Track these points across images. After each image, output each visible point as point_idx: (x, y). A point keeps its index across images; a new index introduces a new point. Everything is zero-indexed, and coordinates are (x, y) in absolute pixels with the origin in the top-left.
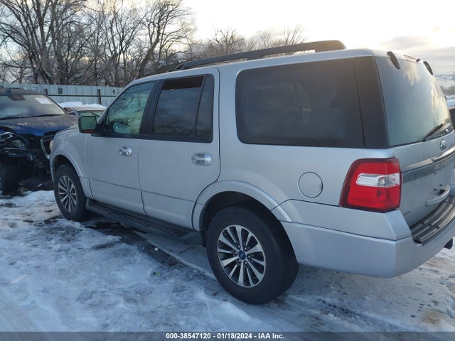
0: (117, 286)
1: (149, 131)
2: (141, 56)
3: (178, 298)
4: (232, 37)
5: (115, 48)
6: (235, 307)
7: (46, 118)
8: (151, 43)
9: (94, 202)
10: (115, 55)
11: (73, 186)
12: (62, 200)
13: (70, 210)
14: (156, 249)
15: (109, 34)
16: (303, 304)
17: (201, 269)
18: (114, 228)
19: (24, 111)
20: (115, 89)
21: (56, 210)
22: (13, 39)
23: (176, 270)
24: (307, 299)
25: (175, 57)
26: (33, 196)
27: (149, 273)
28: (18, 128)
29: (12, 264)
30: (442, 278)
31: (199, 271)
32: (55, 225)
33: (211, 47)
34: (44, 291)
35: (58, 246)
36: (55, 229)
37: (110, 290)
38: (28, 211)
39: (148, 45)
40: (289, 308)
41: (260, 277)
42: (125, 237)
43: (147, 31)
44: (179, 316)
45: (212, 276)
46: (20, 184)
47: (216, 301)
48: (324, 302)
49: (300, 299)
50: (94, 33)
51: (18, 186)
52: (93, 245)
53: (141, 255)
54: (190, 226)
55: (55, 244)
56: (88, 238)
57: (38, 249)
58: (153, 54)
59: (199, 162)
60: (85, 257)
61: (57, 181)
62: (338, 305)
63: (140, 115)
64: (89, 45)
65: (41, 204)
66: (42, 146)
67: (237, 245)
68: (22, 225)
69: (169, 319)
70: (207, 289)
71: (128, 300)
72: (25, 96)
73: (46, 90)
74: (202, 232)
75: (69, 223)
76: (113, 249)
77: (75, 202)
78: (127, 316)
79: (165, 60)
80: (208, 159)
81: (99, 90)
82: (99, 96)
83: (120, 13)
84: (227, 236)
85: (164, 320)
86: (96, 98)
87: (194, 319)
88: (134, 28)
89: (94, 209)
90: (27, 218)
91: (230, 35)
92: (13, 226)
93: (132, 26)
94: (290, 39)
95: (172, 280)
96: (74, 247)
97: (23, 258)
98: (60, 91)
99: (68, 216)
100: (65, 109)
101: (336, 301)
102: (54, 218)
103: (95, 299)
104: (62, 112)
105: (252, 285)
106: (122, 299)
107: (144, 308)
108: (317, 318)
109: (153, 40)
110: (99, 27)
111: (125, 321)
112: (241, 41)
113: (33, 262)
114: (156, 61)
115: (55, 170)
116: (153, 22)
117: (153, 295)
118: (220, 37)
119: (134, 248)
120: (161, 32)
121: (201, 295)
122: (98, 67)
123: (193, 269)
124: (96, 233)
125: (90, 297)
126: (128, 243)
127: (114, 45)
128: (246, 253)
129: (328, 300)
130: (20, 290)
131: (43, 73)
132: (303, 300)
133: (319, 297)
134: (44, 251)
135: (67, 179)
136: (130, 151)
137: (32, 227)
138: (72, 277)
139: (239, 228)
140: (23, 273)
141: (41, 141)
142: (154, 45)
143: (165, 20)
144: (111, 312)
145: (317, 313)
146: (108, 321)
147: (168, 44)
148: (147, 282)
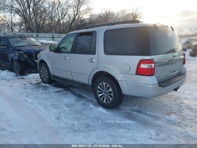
0: (63, 103)
1: (74, 51)
2: (70, 20)
3: (84, 107)
4: (109, 12)
5: (59, 17)
6: (102, 109)
7: (35, 47)
8: (74, 15)
9: (54, 77)
10: (59, 20)
11: (46, 71)
12: (42, 76)
13: (45, 80)
14: (77, 93)
15: (57, 11)
16: (126, 109)
17: (92, 99)
18: (61, 86)
19: (26, 44)
20: (59, 34)
21: (40, 80)
22: (18, 14)
23: (83, 99)
24: (127, 108)
25: (84, 21)
26: (31, 76)
27: (74, 99)
28: (25, 50)
29: (27, 96)
30: (177, 103)
31: (91, 100)
32: (40, 85)
33: (100, 16)
34: (39, 104)
35: (42, 91)
36: (40, 86)
37: (61, 104)
38: (30, 80)
39: (73, 16)
40: (121, 110)
41: (111, 99)
42: (65, 89)
43: (73, 10)
44: (84, 111)
45: (96, 101)
46: (26, 71)
47: (96, 107)
48: (133, 109)
49: (125, 108)
50: (51, 11)
51: (25, 72)
52: (54, 91)
53: (71, 94)
54: (88, 84)
55: (41, 91)
56: (52, 89)
57: (35, 92)
58: (75, 19)
59: (91, 61)
60: (52, 95)
61: (40, 69)
62: (138, 110)
63: (71, 45)
64: (48, 16)
65: (34, 78)
66: (34, 57)
67: (104, 89)
68: (28, 85)
69: (81, 112)
70: (94, 104)
71: (67, 107)
72: (26, 38)
73: (32, 35)
74: (93, 86)
75: (45, 84)
76: (61, 93)
77: (47, 77)
78: (67, 111)
79: (80, 22)
80: (94, 60)
81: (53, 35)
82: (53, 38)
83: (61, 2)
84: (100, 86)
85: (79, 112)
86: (52, 39)
87: (89, 112)
88: (67, 9)
89: (54, 79)
90: (30, 83)
91: (108, 11)
92: (25, 85)
93: (66, 8)
94: (134, 12)
95: (82, 102)
96: (47, 92)
97: (30, 95)
98: (37, 35)
99: (44, 82)
100: (41, 43)
101: (137, 109)
102: (39, 83)
103: (56, 106)
104: (40, 44)
105: (108, 102)
106: (65, 106)
107: (72, 109)
108: (130, 113)
109: (75, 14)
110: (53, 9)
111: (66, 112)
112: (113, 14)
113: (34, 96)
114: (76, 23)
115: (39, 65)
116: (75, 6)
117: (76, 106)
118: (104, 12)
119: (69, 92)
120: (79, 10)
121: (92, 106)
122: (52, 25)
123: (89, 99)
124: (55, 88)
125: (55, 106)
126: (66, 91)
127: (59, 16)
128: (107, 92)
129: (134, 108)
130: (31, 103)
131: (30, 28)
132: (126, 108)
133: (131, 108)
134: (38, 93)
135: (44, 68)
136: (68, 58)
137: (32, 85)
138: (48, 100)
139: (104, 84)
140: (32, 98)
141: (33, 55)
142: (75, 16)
143: (80, 5)
144: (62, 110)
145: (130, 112)
146: (61, 112)
147: (81, 15)
148: (73, 102)
